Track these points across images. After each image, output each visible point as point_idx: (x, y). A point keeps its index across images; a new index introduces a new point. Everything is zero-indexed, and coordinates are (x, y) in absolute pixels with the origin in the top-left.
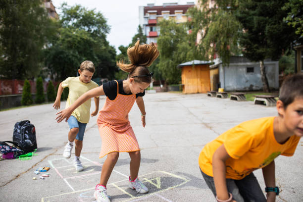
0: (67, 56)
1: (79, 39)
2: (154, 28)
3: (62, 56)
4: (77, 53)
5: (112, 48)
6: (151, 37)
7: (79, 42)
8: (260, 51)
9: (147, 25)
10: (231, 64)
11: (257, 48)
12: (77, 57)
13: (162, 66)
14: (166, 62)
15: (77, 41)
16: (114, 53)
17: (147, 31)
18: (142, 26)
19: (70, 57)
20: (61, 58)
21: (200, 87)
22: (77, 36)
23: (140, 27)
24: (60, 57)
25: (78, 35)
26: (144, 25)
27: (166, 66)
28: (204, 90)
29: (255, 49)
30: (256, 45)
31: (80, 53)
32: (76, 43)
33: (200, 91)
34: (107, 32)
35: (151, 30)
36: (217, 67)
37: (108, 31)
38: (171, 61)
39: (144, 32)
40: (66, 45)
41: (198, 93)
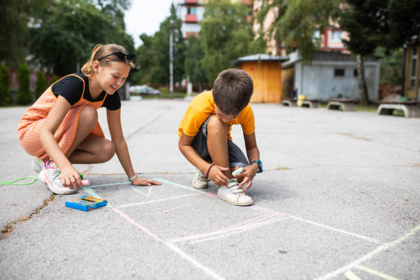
0: (66, 39)
1: (85, 15)
2: (193, 9)
3: (57, 39)
4: (81, 36)
5: (130, 37)
6: (188, 22)
7: (84, 20)
8: (372, 38)
9: (182, 5)
10: (314, 62)
11: (368, 34)
12: (80, 42)
13: (207, 62)
14: (214, 57)
15: (81, 17)
16: (131, 44)
17: (182, 13)
18: (175, 5)
19: (70, 41)
20: (55, 43)
21: (266, 94)
22: (82, 10)
23: (173, 5)
24: (55, 41)
25: (84, 8)
26: (178, 4)
27: (213, 62)
28: (271, 98)
29: (365, 36)
30: (366, 29)
31: (85, 36)
32: (80, 21)
33: (266, 100)
34: (125, 8)
35: (189, 12)
36: (292, 66)
37: (128, 7)
38: (221, 56)
39: (178, 14)
40: (63, 22)
41: (263, 102)
